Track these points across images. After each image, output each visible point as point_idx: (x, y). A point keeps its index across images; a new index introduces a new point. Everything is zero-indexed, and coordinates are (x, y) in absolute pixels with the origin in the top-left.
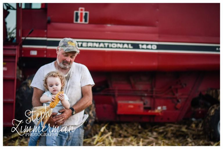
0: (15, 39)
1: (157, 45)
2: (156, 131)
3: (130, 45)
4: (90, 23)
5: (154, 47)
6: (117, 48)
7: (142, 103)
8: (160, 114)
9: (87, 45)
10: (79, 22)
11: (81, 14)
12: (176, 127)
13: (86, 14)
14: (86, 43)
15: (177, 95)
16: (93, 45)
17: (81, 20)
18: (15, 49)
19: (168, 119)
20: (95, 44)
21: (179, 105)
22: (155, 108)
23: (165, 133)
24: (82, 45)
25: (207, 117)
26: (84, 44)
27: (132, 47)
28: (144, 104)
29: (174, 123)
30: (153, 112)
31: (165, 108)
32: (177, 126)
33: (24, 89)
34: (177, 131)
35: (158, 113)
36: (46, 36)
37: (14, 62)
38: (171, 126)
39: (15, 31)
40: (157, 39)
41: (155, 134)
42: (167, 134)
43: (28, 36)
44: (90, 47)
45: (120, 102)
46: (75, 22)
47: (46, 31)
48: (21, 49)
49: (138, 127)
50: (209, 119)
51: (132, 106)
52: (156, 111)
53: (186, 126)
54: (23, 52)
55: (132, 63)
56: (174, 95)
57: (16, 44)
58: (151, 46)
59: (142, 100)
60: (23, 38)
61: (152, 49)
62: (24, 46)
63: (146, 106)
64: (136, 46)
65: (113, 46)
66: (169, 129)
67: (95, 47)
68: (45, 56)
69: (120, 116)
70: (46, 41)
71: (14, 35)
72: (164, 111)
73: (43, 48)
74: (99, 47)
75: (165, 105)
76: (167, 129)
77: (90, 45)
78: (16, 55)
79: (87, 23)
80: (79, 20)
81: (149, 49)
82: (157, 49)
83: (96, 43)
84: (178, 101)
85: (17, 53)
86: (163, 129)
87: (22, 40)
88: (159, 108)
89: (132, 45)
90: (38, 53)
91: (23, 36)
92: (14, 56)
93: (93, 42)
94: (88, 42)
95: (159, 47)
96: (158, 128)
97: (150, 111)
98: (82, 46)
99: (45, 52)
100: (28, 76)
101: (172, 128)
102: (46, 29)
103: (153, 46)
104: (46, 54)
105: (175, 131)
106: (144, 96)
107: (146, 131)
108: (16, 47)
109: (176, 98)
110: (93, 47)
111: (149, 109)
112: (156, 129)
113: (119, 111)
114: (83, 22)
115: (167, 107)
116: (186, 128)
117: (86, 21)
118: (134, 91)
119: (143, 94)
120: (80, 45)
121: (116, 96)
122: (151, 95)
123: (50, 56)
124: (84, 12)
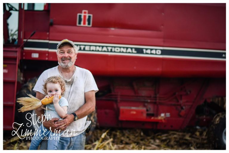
0: (17, 41)
1: (161, 50)
2: (159, 139)
3: (133, 50)
4: (93, 26)
5: (159, 52)
6: (120, 52)
7: (145, 109)
8: (163, 121)
9: (90, 48)
10: (82, 25)
12: (179, 135)
13: (89, 17)
14: (89, 47)
15: (181, 102)
16: (96, 49)
17: (84, 23)
18: (16, 52)
19: (172, 126)
20: (98, 48)
21: (183, 112)
22: (158, 114)
23: (168, 141)
24: (84, 48)
25: (212, 126)
26: (87, 48)
27: (135, 52)
28: (147, 110)
29: (177, 131)
30: (156, 118)
31: (168, 115)
32: (181, 134)
33: (24, 92)
34: (180, 139)
35: (161, 120)
36: (48, 38)
37: (16, 64)
38: (174, 134)
39: (17, 33)
40: (162, 44)
42: (170, 142)
43: (29, 39)
44: (93, 51)
45: (122, 108)
46: (78, 25)
47: (48, 33)
48: (23, 51)
49: (140, 133)
50: (214, 127)
51: (134, 113)
52: (159, 118)
53: (190, 134)
54: (24, 54)
55: (135, 68)
56: (178, 102)
57: (17, 46)
58: (156, 51)
59: (145, 106)
60: (25, 40)
61: (156, 54)
62: (26, 49)
63: (149, 112)
64: (140, 51)
65: (116, 51)
66: (173, 137)
67: (98, 51)
68: (47, 59)
69: (122, 122)
70: (48, 43)
71: (16, 37)
72: (168, 118)
73: (45, 51)
74: (102, 51)
75: (168, 112)
76: (170, 137)
77: (93, 48)
78: (17, 57)
79: (91, 26)
81: (153, 54)
82: (162, 54)
83: (99, 46)
84: (182, 108)
85: (18, 55)
86: (166, 136)
87: (24, 42)
88: (163, 115)
89: (136, 49)
90: (39, 56)
91: (25, 38)
92: (15, 59)
93: (96, 46)
94: (90, 46)
95: (164, 52)
96: (161, 135)
97: (152, 118)
98: (84, 50)
99: (47, 55)
100: (29, 79)
101: (175, 136)
102: (49, 31)
103: (157, 51)
104: (48, 57)
105: (178, 139)
106: (147, 102)
107: (149, 138)
108: (18, 49)
109: (180, 105)
110: (96, 51)
111: (152, 115)
112: (159, 137)
113: (121, 117)
114: (87, 25)
115: (171, 114)
116: (190, 137)
117: (89, 24)
118: (137, 96)
119: (146, 100)
120: (82, 49)
121: (119, 101)
122: (154, 101)
123: (51, 59)
124: (87, 15)
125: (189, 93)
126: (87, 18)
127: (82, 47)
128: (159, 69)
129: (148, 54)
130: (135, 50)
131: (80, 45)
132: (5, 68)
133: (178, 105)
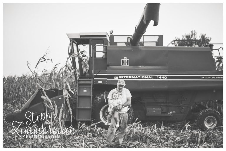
1: (167, 76)
4: (130, 65)
6: (145, 79)
7: (161, 109)
10: (124, 65)
11: (125, 61)
13: (128, 61)
17: (125, 64)
18: (91, 81)
19: (177, 119)
21: (183, 110)
23: (175, 127)
24: (126, 77)
26: (127, 77)
28: (162, 110)
29: (181, 121)
30: (167, 114)
31: (174, 112)
32: (182, 123)
35: (170, 115)
36: (106, 73)
40: (167, 73)
41: (169, 127)
42: (176, 127)
44: (130, 78)
45: (147, 109)
48: (94, 80)
49: (159, 123)
51: (155, 111)
55: (153, 87)
58: (164, 77)
59: (161, 108)
61: (164, 79)
62: (95, 79)
64: (155, 77)
65: (142, 78)
66: (178, 125)
69: (148, 116)
72: (174, 114)
73: (105, 80)
74: (135, 79)
76: (176, 125)
80: (124, 64)
81: (163, 79)
83: (134, 76)
84: (182, 108)
86: (174, 125)
87: (94, 75)
88: (171, 112)
90: (102, 82)
92: (90, 84)
93: (132, 76)
94: (129, 76)
98: (126, 78)
100: (97, 95)
101: (179, 124)
102: (107, 69)
104: (107, 83)
106: (162, 105)
108: (91, 80)
110: (132, 78)
111: (165, 113)
112: (170, 125)
113: (148, 114)
114: (126, 65)
115: (176, 112)
117: (128, 64)
118: (156, 102)
119: (161, 104)
120: (125, 78)
121: (146, 105)
122: (166, 105)
123: (109, 84)
124: (126, 60)
125: (185, 99)
126: (126, 61)
127: (125, 77)
128: (166, 87)
129: (160, 79)
130: (153, 77)
131: (123, 76)
132: (85, 89)
133: (180, 106)
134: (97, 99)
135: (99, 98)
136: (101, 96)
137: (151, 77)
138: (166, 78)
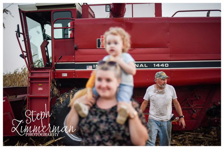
1: (169, 63)
10: (101, 47)
11: (103, 40)
18: (49, 73)
21: (195, 115)
37: (48, 83)
40: (169, 58)
43: (58, 62)
46: (97, 47)
48: (55, 72)
61: (165, 67)
80: (101, 45)
84: (193, 112)
103: (165, 64)
104: (75, 75)
108: (49, 71)
109: (192, 109)
114: (104, 47)
123: (77, 77)
125: (198, 98)
129: (158, 67)
130: (146, 65)
132: (41, 87)
133: (190, 109)
134: (59, 100)
135: (61, 100)
136: (65, 97)
137: (144, 66)
138: (168, 66)
